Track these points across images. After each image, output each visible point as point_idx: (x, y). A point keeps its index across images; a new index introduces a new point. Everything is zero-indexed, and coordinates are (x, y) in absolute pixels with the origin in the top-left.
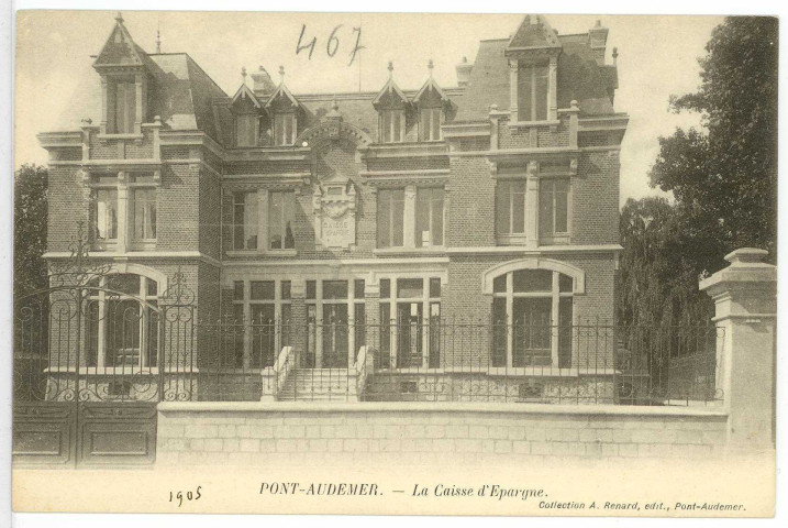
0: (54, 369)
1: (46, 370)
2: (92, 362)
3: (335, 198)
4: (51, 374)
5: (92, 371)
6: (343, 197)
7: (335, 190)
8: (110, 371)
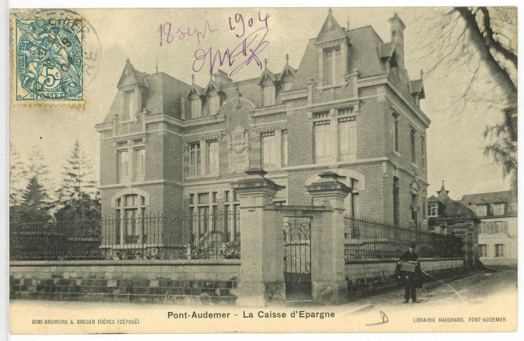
0: (104, 247)
1: (100, 247)
2: (118, 243)
3: (238, 142)
4: (102, 249)
5: (118, 247)
6: (242, 141)
7: (238, 137)
8: (126, 247)
